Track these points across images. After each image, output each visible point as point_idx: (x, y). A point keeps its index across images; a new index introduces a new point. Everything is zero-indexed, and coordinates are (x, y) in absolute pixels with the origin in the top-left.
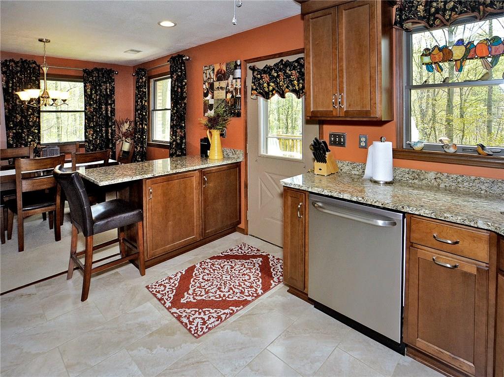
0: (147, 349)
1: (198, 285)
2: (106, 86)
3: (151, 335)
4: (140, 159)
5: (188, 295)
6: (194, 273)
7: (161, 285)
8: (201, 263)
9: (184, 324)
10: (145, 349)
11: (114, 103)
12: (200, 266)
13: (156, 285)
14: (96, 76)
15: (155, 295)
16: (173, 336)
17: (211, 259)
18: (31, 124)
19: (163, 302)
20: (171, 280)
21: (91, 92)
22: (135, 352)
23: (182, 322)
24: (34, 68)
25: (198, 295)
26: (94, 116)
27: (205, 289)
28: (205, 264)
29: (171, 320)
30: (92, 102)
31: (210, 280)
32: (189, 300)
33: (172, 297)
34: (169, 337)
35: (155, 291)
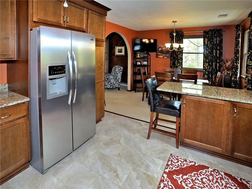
0: (137, 176)
1: (194, 178)
2: (217, 39)
3: (145, 174)
4: (234, 86)
5: (181, 177)
6: (202, 171)
7: (178, 160)
8: (214, 170)
9: (159, 186)
10: (136, 176)
11: (222, 49)
12: (211, 171)
13: (175, 157)
14: (210, 34)
15: (169, 161)
16: (149, 184)
17: (226, 174)
18: (179, 58)
19: (167, 167)
20: (185, 162)
21: (207, 43)
22: (133, 172)
23: (160, 184)
24: (181, 34)
25: (186, 183)
26: (209, 56)
27: (194, 185)
28: (217, 173)
29: (158, 178)
30: (208, 49)
31: (205, 184)
32: (178, 180)
33: (174, 169)
34: (148, 183)
35: (171, 159)
